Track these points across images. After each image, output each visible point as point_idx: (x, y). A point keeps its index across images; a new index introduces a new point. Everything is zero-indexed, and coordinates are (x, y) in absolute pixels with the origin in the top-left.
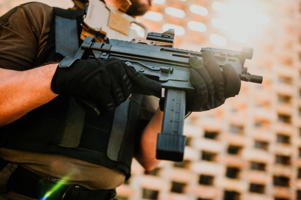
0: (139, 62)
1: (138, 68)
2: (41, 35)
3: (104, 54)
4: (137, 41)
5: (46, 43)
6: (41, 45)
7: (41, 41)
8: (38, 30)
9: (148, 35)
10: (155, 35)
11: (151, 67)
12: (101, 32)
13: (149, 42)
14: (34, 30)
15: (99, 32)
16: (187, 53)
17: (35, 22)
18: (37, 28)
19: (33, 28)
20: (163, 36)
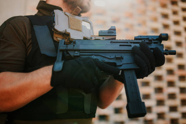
0: (100, 54)
1: (100, 59)
2: (27, 41)
3: (76, 52)
4: (93, 38)
5: (31, 45)
6: (28, 47)
7: (28, 45)
8: (24, 38)
9: (99, 33)
10: (103, 32)
11: (108, 57)
12: (66, 33)
13: (101, 38)
14: (21, 38)
15: (65, 33)
16: (127, 42)
17: (21, 33)
18: (24, 37)
19: (21, 37)
20: (109, 32)
